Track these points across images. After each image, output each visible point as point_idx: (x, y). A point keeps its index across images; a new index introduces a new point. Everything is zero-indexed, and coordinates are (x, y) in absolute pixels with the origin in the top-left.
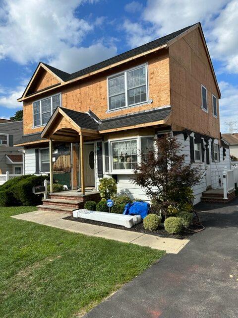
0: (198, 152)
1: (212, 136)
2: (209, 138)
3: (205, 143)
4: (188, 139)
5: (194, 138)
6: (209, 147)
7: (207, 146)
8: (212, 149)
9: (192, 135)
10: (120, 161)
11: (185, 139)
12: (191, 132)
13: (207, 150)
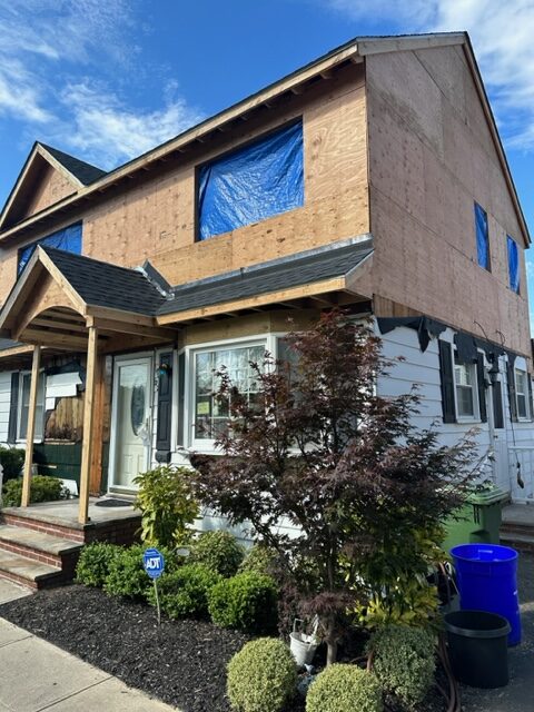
0: (467, 392)
1: (507, 345)
2: (502, 351)
3: (488, 365)
4: (433, 346)
5: (454, 347)
6: (501, 378)
7: (494, 372)
8: (510, 384)
9: (447, 336)
10: (215, 410)
11: (423, 348)
12: (442, 327)
13: (496, 385)
